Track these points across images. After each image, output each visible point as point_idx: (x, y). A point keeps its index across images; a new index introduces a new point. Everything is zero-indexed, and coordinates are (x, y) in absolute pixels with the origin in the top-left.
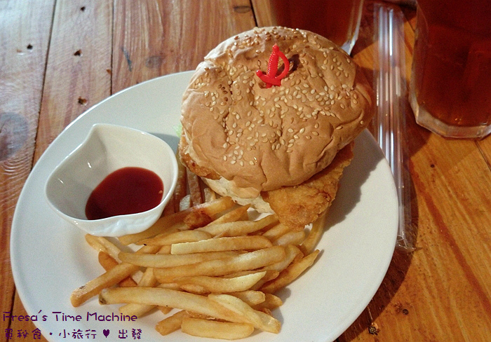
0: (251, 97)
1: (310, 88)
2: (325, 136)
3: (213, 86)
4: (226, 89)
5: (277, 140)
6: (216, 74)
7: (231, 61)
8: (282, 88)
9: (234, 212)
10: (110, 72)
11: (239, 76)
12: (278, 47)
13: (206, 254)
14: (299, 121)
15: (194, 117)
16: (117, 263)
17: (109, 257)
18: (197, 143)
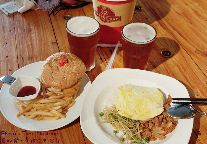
0: (58, 69)
1: (71, 66)
2: (74, 76)
3: (49, 67)
4: (52, 67)
5: (64, 78)
6: (49, 64)
7: (53, 61)
8: (65, 66)
11: (55, 64)
12: (63, 57)
13: (49, 103)
14: (69, 74)
15: (45, 74)
16: (26, 108)
17: (24, 107)
18: (45, 80)
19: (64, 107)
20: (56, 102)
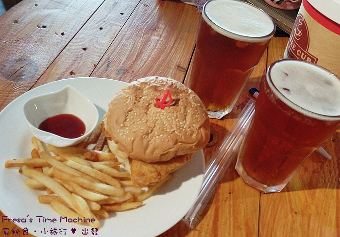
0: (147, 108)
1: (177, 117)
2: (171, 144)
3: (132, 94)
4: (137, 98)
5: (147, 134)
6: (137, 90)
7: (147, 87)
8: (163, 111)
9: (112, 163)
10: (95, 66)
11: (148, 96)
12: (173, 90)
13: (84, 174)
14: (163, 130)
15: (115, 104)
16: (39, 157)
17: (38, 153)
18: (109, 117)
19: (110, 203)
20: (101, 182)
